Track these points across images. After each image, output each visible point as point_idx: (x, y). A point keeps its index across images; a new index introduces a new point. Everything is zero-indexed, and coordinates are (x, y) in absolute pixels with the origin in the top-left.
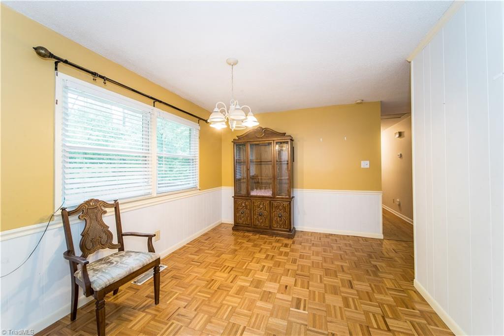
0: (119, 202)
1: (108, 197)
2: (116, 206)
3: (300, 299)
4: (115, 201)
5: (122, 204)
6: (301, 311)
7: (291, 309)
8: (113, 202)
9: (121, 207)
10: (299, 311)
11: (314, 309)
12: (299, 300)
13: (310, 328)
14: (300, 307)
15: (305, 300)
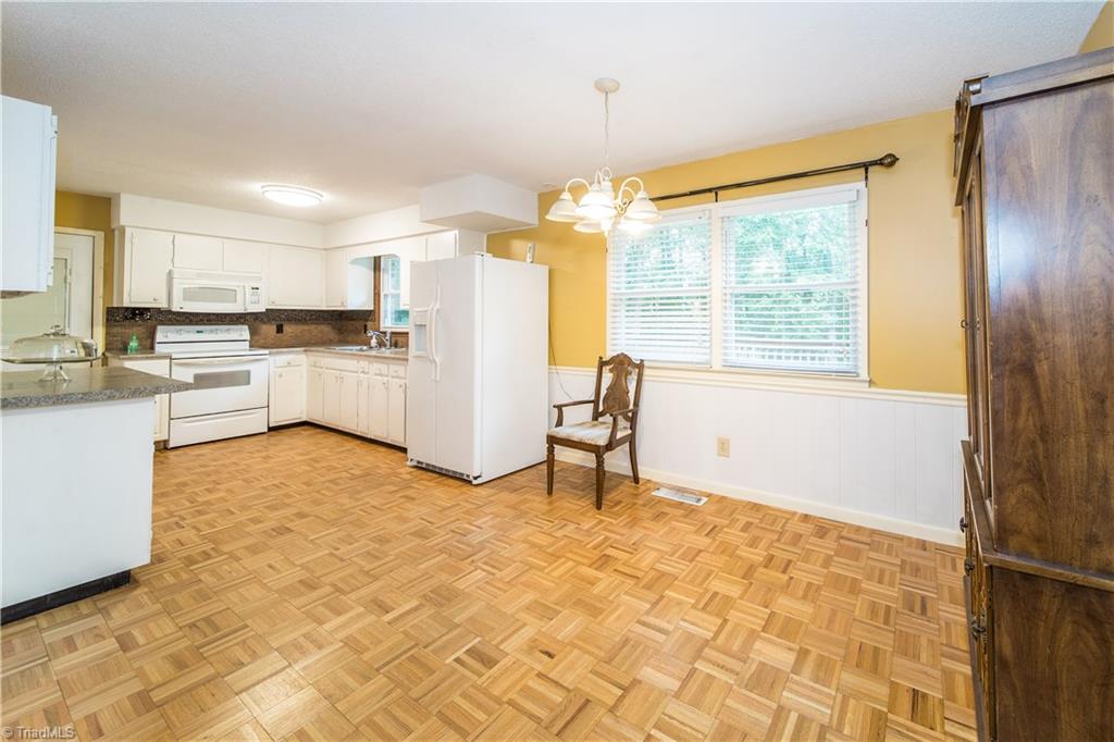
0: (646, 364)
1: (635, 357)
2: (640, 366)
3: (491, 668)
4: (642, 361)
5: (649, 368)
6: (459, 654)
7: (479, 639)
8: (638, 362)
9: (646, 372)
10: (464, 649)
11: (444, 680)
12: (489, 662)
13: (416, 649)
14: (470, 655)
15: (480, 675)
